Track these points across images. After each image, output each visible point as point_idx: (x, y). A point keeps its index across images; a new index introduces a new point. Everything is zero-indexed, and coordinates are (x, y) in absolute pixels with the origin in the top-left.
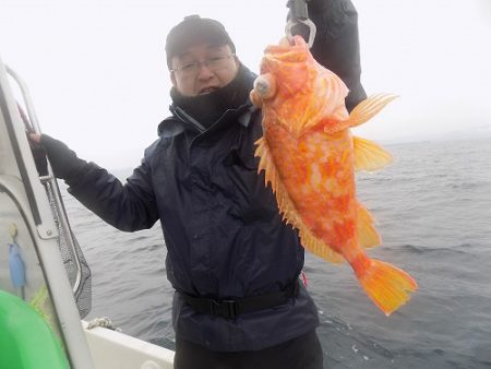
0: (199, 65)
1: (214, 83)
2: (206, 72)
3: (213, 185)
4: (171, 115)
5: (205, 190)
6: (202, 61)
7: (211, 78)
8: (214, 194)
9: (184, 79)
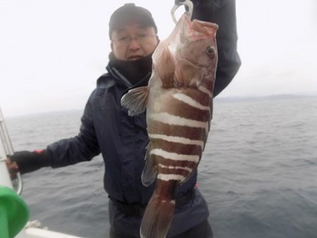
0: (131, 39)
1: (140, 53)
2: (135, 45)
3: (136, 126)
4: (106, 72)
5: (130, 128)
6: (133, 36)
7: (138, 49)
8: (137, 132)
9: (119, 48)
